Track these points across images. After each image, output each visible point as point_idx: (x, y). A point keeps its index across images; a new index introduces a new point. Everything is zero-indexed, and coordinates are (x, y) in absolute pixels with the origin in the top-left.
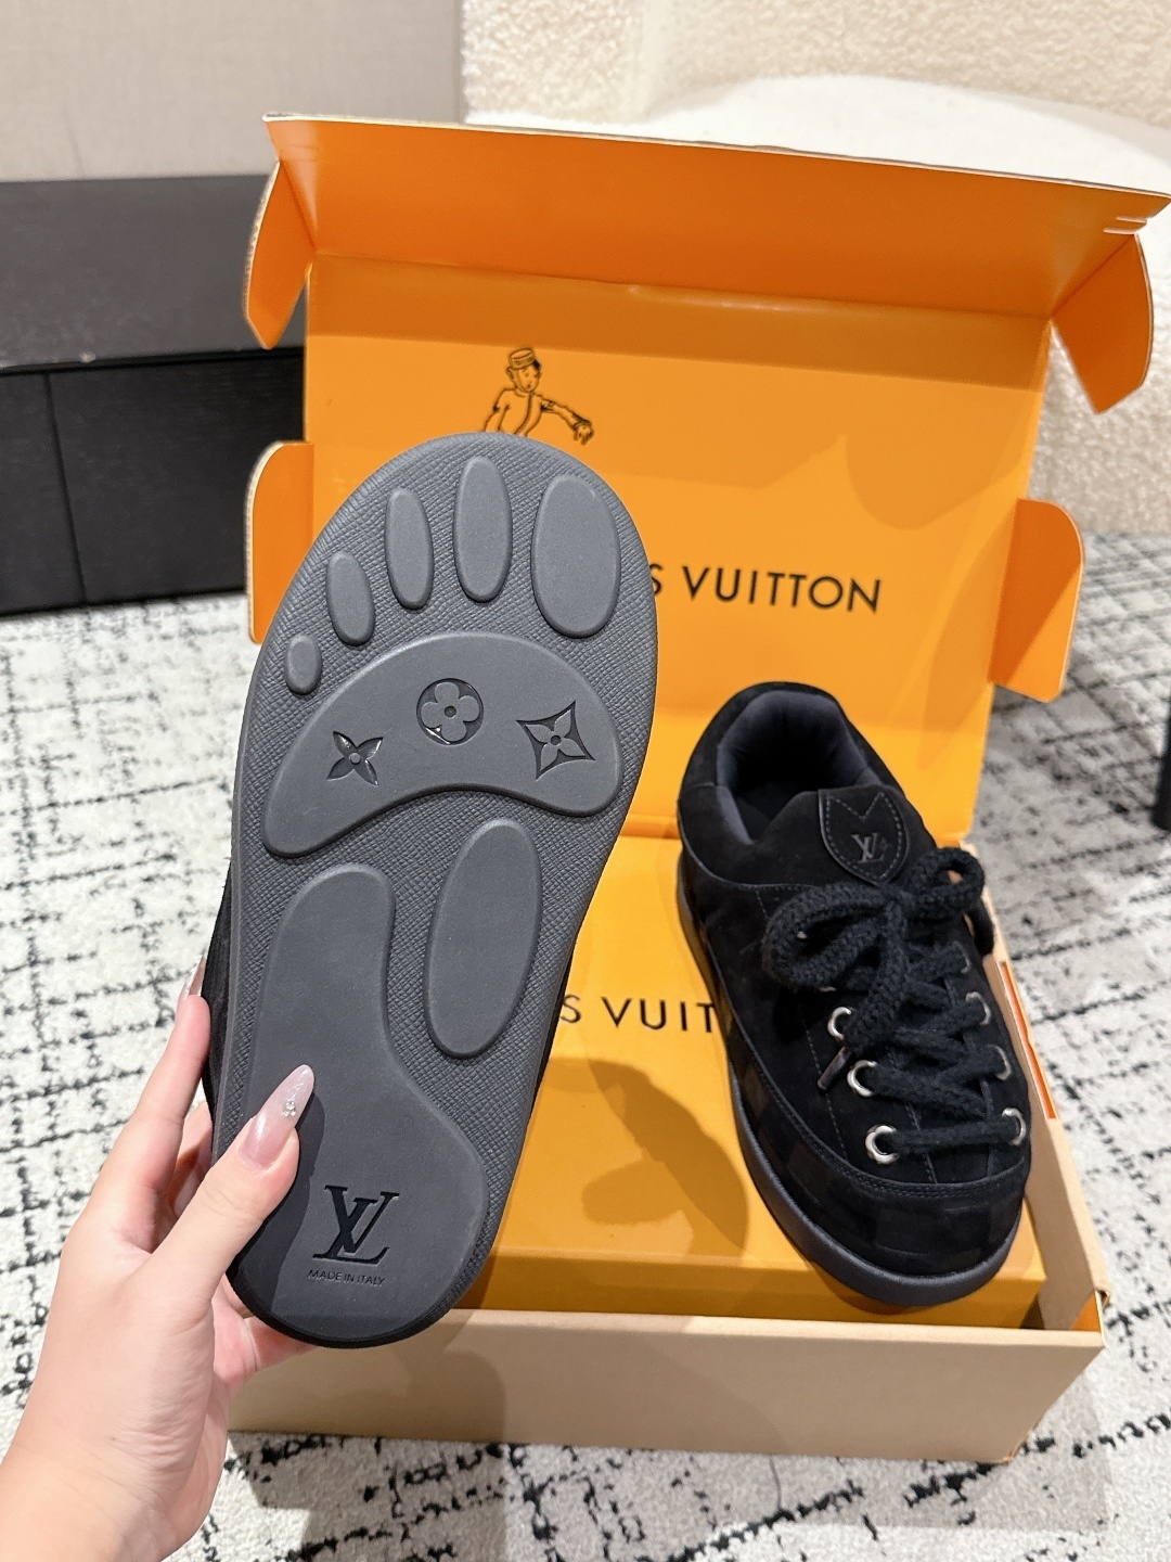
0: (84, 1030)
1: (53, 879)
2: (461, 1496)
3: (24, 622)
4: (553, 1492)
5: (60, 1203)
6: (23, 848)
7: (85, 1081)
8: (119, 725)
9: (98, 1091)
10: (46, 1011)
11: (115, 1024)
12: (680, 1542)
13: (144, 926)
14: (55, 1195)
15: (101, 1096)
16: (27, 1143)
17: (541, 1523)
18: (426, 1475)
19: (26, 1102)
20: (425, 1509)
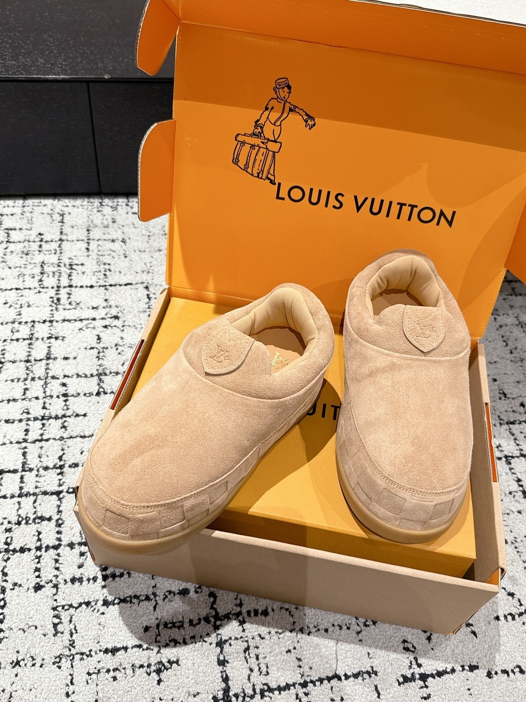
0: (64, 392)
1: (64, 320)
2: (187, 637)
3: (73, 199)
4: (230, 645)
5: (38, 471)
6: (53, 305)
7: (60, 416)
8: (106, 253)
9: (65, 422)
10: (49, 381)
11: (78, 392)
12: (285, 680)
13: (99, 348)
14: (36, 466)
15: (66, 424)
16: (29, 441)
17: (222, 658)
18: (174, 626)
19: (32, 422)
20: (170, 641)
